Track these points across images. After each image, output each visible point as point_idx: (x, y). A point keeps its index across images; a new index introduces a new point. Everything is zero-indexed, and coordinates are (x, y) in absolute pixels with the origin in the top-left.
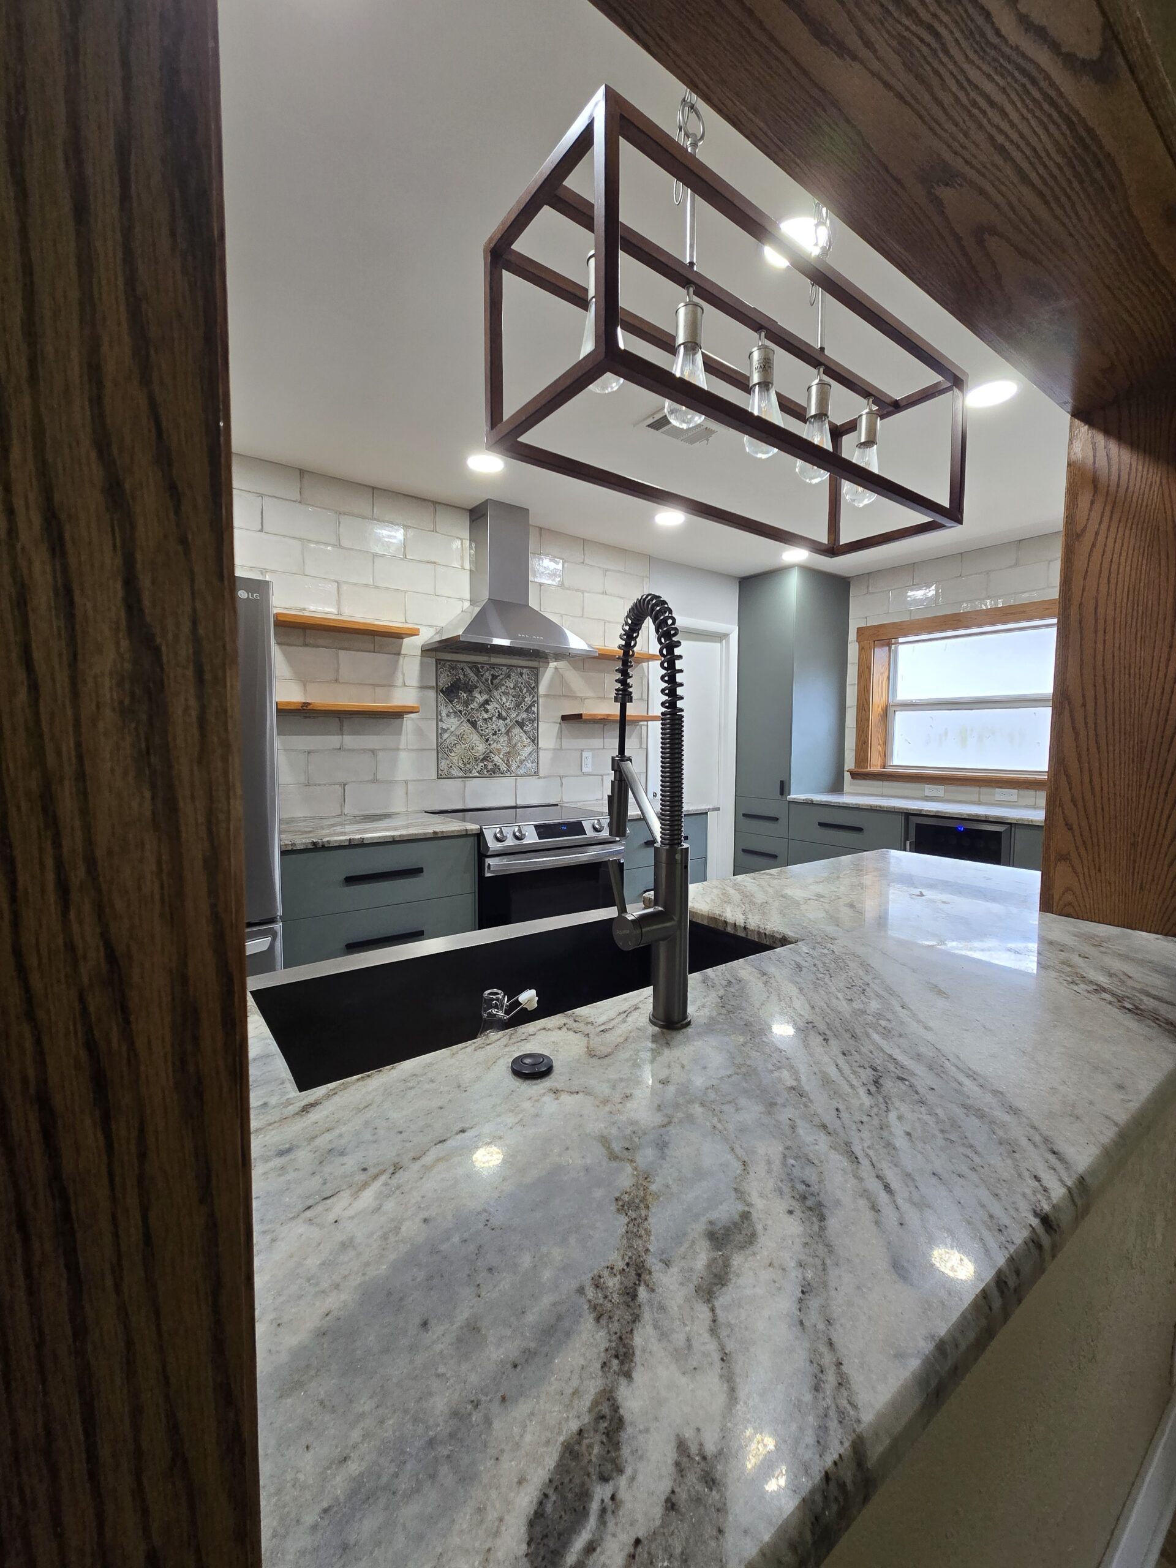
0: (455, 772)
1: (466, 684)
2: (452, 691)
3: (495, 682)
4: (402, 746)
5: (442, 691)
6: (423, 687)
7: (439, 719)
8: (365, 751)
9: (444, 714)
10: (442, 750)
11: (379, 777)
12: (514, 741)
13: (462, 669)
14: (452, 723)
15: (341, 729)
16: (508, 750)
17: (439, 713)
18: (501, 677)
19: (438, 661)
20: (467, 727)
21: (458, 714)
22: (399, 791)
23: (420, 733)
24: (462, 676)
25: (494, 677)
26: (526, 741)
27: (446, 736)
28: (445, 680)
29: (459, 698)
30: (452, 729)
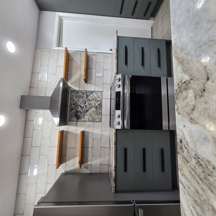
1: (76, 113)
2: (78, 117)
3: (75, 104)
4: (92, 131)
5: (78, 120)
6: (77, 125)
8: (93, 142)
10: (94, 120)
11: (99, 138)
12: (92, 99)
13: (72, 114)
16: (94, 101)
17: (84, 121)
19: (70, 121)
21: (84, 116)
22: (104, 133)
23: (89, 126)
26: (92, 95)
27: (90, 119)
28: (75, 119)
30: (88, 117)
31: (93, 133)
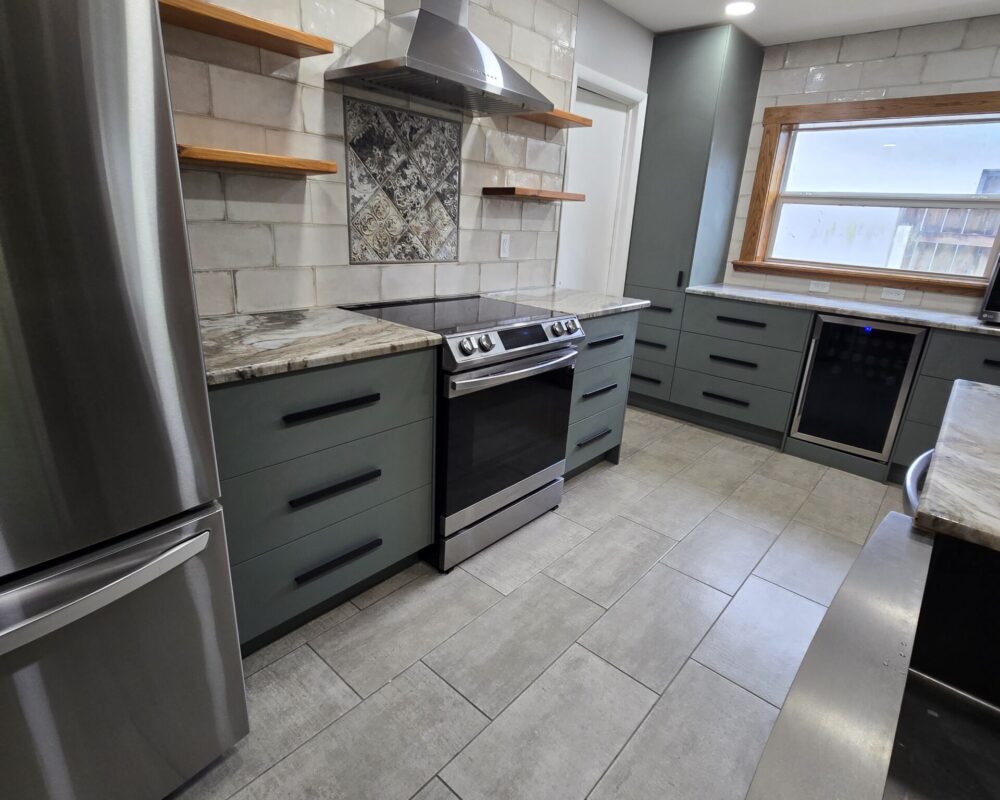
0: (371, 256)
1: (381, 137)
2: (365, 146)
3: (415, 137)
4: (307, 218)
5: (352, 144)
6: (329, 137)
7: (350, 185)
8: (257, 224)
9: (355, 177)
10: (355, 227)
11: (280, 260)
12: (434, 218)
13: (376, 115)
14: (365, 191)
15: (223, 191)
16: (428, 228)
17: (349, 176)
18: (421, 131)
19: (346, 100)
20: (382, 196)
21: (372, 178)
22: (305, 281)
23: (328, 201)
24: (376, 125)
25: (413, 130)
26: (447, 218)
27: (358, 207)
28: (356, 130)
29: (373, 156)
30: (366, 199)
31: (300, 224)
